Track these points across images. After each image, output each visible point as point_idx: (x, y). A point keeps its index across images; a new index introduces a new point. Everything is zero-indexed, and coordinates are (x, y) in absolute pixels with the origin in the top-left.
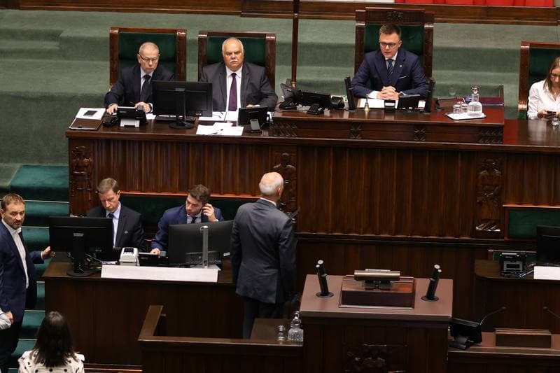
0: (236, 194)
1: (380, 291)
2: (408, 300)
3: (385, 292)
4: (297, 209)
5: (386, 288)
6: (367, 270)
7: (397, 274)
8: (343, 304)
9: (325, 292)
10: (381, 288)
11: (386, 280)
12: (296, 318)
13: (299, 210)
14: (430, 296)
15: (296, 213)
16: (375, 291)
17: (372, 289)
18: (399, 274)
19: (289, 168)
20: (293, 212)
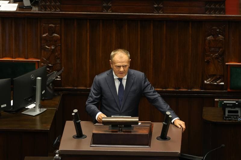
0: (12, 58)
1: (122, 133)
2: (146, 140)
3: (126, 133)
4: (61, 69)
5: (127, 130)
6: (112, 116)
7: (136, 119)
8: (94, 144)
9: (80, 135)
10: (124, 130)
11: (128, 125)
12: (57, 155)
13: (63, 70)
14: (164, 136)
15: (60, 72)
16: (119, 133)
17: (117, 132)
18: (138, 120)
19: (55, 36)
20: (58, 71)
